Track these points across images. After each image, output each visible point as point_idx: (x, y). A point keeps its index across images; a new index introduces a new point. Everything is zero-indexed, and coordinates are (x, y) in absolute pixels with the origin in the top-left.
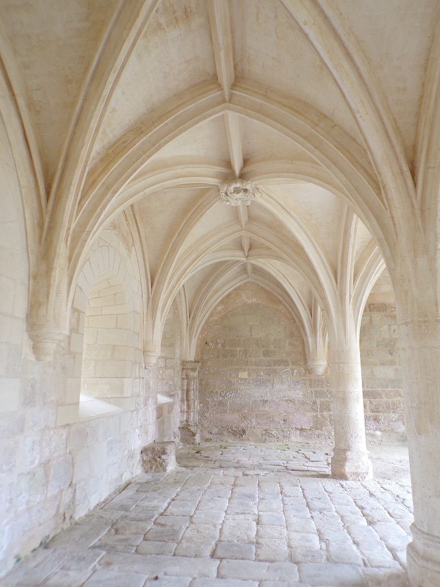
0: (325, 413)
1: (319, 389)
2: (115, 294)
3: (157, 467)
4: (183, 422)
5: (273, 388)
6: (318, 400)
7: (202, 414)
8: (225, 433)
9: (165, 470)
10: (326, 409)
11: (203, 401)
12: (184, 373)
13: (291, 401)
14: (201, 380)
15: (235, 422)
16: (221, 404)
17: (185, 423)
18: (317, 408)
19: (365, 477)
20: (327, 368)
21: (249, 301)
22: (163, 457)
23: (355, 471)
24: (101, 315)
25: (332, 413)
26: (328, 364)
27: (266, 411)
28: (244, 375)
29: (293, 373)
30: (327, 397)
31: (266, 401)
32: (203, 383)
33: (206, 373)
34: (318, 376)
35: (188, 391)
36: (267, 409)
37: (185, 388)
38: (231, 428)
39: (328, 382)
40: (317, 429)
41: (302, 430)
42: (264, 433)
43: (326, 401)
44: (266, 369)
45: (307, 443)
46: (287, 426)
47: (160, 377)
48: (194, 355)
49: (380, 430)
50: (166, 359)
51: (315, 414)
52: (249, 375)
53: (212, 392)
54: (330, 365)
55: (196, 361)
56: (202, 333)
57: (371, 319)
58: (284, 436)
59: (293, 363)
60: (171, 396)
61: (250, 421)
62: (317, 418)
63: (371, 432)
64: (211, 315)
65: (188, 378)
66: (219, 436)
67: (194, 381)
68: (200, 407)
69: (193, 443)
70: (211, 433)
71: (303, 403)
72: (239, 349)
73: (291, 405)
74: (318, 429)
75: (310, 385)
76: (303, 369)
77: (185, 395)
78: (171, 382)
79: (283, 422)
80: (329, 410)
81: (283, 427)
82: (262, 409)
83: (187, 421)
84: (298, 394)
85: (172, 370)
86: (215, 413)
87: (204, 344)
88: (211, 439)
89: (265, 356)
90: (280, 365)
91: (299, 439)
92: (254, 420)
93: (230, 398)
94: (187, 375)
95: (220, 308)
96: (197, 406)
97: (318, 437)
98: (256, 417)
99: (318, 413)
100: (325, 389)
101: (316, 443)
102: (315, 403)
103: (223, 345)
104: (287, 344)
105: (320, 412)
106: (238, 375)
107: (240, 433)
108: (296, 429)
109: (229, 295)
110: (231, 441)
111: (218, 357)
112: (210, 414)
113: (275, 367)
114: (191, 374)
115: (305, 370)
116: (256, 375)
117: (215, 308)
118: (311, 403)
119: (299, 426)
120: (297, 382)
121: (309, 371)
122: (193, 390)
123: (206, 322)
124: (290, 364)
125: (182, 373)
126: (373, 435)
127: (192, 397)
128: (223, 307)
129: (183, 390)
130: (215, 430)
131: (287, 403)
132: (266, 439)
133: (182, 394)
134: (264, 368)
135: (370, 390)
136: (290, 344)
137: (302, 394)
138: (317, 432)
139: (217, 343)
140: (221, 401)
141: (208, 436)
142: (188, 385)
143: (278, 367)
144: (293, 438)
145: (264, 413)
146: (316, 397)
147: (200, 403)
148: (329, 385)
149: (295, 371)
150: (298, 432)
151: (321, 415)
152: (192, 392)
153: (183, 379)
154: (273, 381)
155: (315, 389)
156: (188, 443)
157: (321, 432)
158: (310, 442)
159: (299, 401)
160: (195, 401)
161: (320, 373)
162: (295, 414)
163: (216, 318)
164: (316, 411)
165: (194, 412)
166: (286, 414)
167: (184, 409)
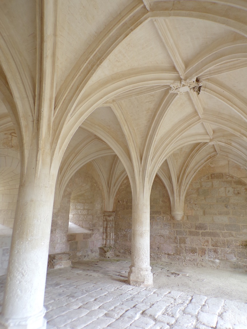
0: (182, 245)
1: (179, 229)
4: (103, 245)
6: (178, 237)
7: (115, 241)
8: (127, 253)
10: (183, 242)
13: (162, 236)
14: (116, 222)
16: (125, 236)
18: (177, 242)
20: (183, 216)
23: (136, 280)
25: (186, 245)
26: (184, 214)
29: (163, 219)
30: (184, 235)
32: (116, 224)
33: (118, 218)
34: (178, 221)
35: (106, 228)
37: (105, 226)
38: (129, 250)
39: (184, 225)
40: (177, 254)
41: (168, 254)
43: (183, 237)
45: (171, 263)
46: (160, 251)
47: (85, 220)
48: (112, 208)
49: (218, 259)
50: (88, 210)
51: (176, 245)
53: (121, 228)
54: (185, 214)
55: (113, 212)
56: (116, 196)
57: (212, 184)
58: (158, 258)
59: (164, 213)
62: (177, 248)
64: (121, 186)
65: (106, 221)
66: (124, 254)
67: (110, 222)
68: (115, 237)
69: (105, 257)
70: (120, 252)
71: (169, 238)
73: (162, 238)
74: (178, 255)
75: (174, 226)
76: (169, 217)
77: (105, 230)
78: (91, 223)
79: (158, 249)
80: (185, 243)
81: (157, 252)
83: (105, 244)
84: (166, 232)
85: (91, 216)
86: (122, 241)
87: (117, 202)
88: (119, 256)
90: (156, 214)
91: (167, 260)
93: (130, 232)
94: (106, 219)
96: (112, 236)
97: (178, 260)
99: (178, 245)
100: (182, 230)
101: (176, 263)
102: (176, 238)
103: (127, 203)
105: (179, 244)
108: (165, 254)
110: (130, 258)
111: (124, 209)
112: (120, 242)
113: (153, 215)
114: (108, 218)
115: (171, 217)
117: (123, 182)
118: (174, 238)
119: (166, 252)
120: (166, 225)
121: (173, 218)
122: (110, 227)
123: (118, 190)
124: (162, 213)
125: (104, 218)
126: (213, 262)
127: (109, 231)
128: (127, 181)
129: (103, 227)
130: (122, 251)
131: (160, 237)
133: (103, 229)
135: (212, 231)
136: (162, 201)
137: (168, 232)
138: (178, 257)
139: (124, 201)
140: (125, 234)
141: (118, 254)
142: (107, 224)
143: (155, 215)
144: (163, 259)
146: (177, 235)
147: (115, 235)
148: (185, 227)
149: (165, 218)
150: (167, 256)
151: (180, 246)
152: (109, 228)
153: (104, 221)
154: (152, 223)
155: (176, 229)
156: (103, 257)
157: (180, 257)
158: (173, 263)
159: (167, 236)
160: (110, 234)
161: (179, 220)
162: (164, 244)
163: (123, 187)
164: (177, 243)
165: (109, 239)
166: (159, 244)
167: (104, 238)
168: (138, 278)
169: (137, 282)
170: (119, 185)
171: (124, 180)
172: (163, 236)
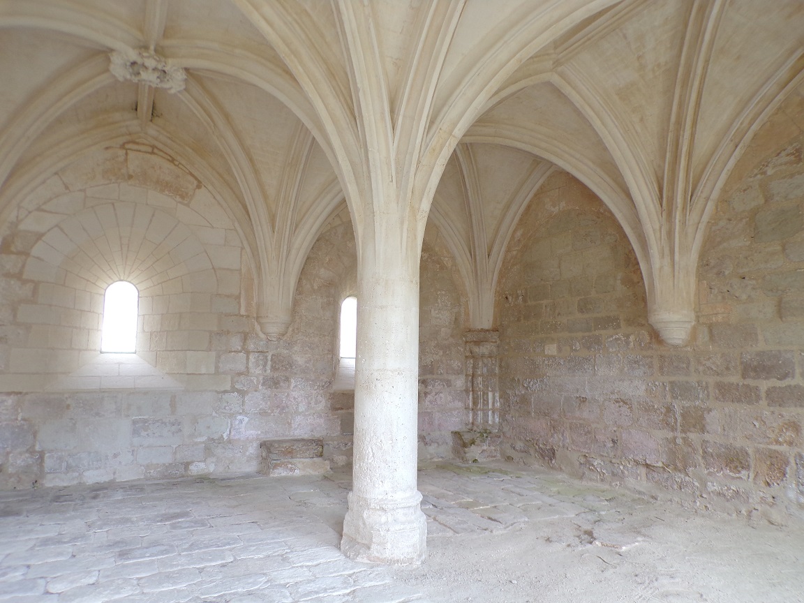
0: (693, 436)
1: (679, 378)
4: (467, 424)
5: (595, 374)
6: (678, 406)
7: (503, 415)
8: (532, 452)
10: (694, 426)
11: (504, 396)
12: (468, 348)
13: (624, 402)
14: (501, 360)
15: (542, 434)
16: (524, 400)
17: (470, 426)
18: (676, 423)
20: (694, 329)
21: (556, 210)
25: (707, 436)
26: (698, 317)
27: (584, 420)
28: (551, 349)
29: (628, 343)
30: (697, 398)
31: (584, 400)
33: (507, 347)
34: (676, 347)
35: (474, 377)
36: (585, 415)
37: (470, 371)
38: (537, 444)
39: (699, 362)
40: (676, 469)
41: (647, 466)
42: (582, 460)
43: (695, 407)
44: (584, 337)
45: (653, 497)
46: (619, 453)
48: (491, 319)
51: (670, 435)
52: (560, 350)
53: (514, 379)
54: (701, 320)
55: (495, 330)
56: (499, 282)
58: (614, 474)
59: (630, 322)
61: (563, 435)
62: (675, 444)
64: (509, 250)
65: (473, 357)
66: (523, 454)
67: (483, 361)
68: (501, 404)
69: (463, 458)
70: (514, 448)
71: (648, 409)
72: (544, 302)
73: (625, 409)
74: (680, 471)
75: (661, 368)
76: (646, 333)
77: (469, 384)
79: (612, 445)
80: (703, 430)
81: (612, 454)
82: (577, 414)
83: (473, 423)
84: (636, 388)
86: (517, 415)
87: (503, 298)
88: (513, 459)
89: (581, 310)
90: (605, 328)
91: (644, 485)
92: (567, 434)
93: (535, 390)
94: (471, 352)
95: (519, 233)
96: (491, 401)
97: (681, 489)
98: (571, 429)
99: (679, 434)
100: (693, 379)
101: (671, 501)
102: (669, 410)
103: (525, 300)
104: (619, 282)
105: (683, 431)
106: (544, 350)
107: (549, 455)
108: (637, 463)
109: (529, 207)
110: (539, 466)
111: (519, 320)
112: (512, 417)
113: (597, 333)
114: (476, 349)
115: (651, 336)
116: (568, 348)
117: (513, 236)
118: (663, 410)
119: (640, 458)
120: (635, 362)
121: (656, 336)
122: (482, 375)
124: (622, 324)
125: (465, 349)
127: (481, 386)
128: (522, 230)
129: (467, 375)
130: (519, 445)
131: (617, 404)
132: (584, 474)
133: (466, 382)
134: (580, 334)
136: (623, 282)
137: (644, 387)
138: (679, 477)
139: (518, 297)
140: (523, 396)
141: (510, 452)
142: (474, 368)
143: (603, 332)
144: (631, 482)
145: (581, 422)
146: (672, 397)
147: (500, 397)
148: (701, 368)
149: (632, 338)
150: (643, 471)
151: (684, 439)
152: (480, 379)
153: (466, 357)
154: (595, 360)
155: (673, 379)
156: (459, 457)
157: (687, 478)
158: (660, 495)
159: (639, 403)
160: (485, 394)
161: (679, 342)
162: (633, 431)
163: (515, 253)
164: (673, 429)
165: (483, 410)
166: (615, 429)
167: (469, 405)
170: (504, 249)
171: (515, 231)
172: (626, 403)
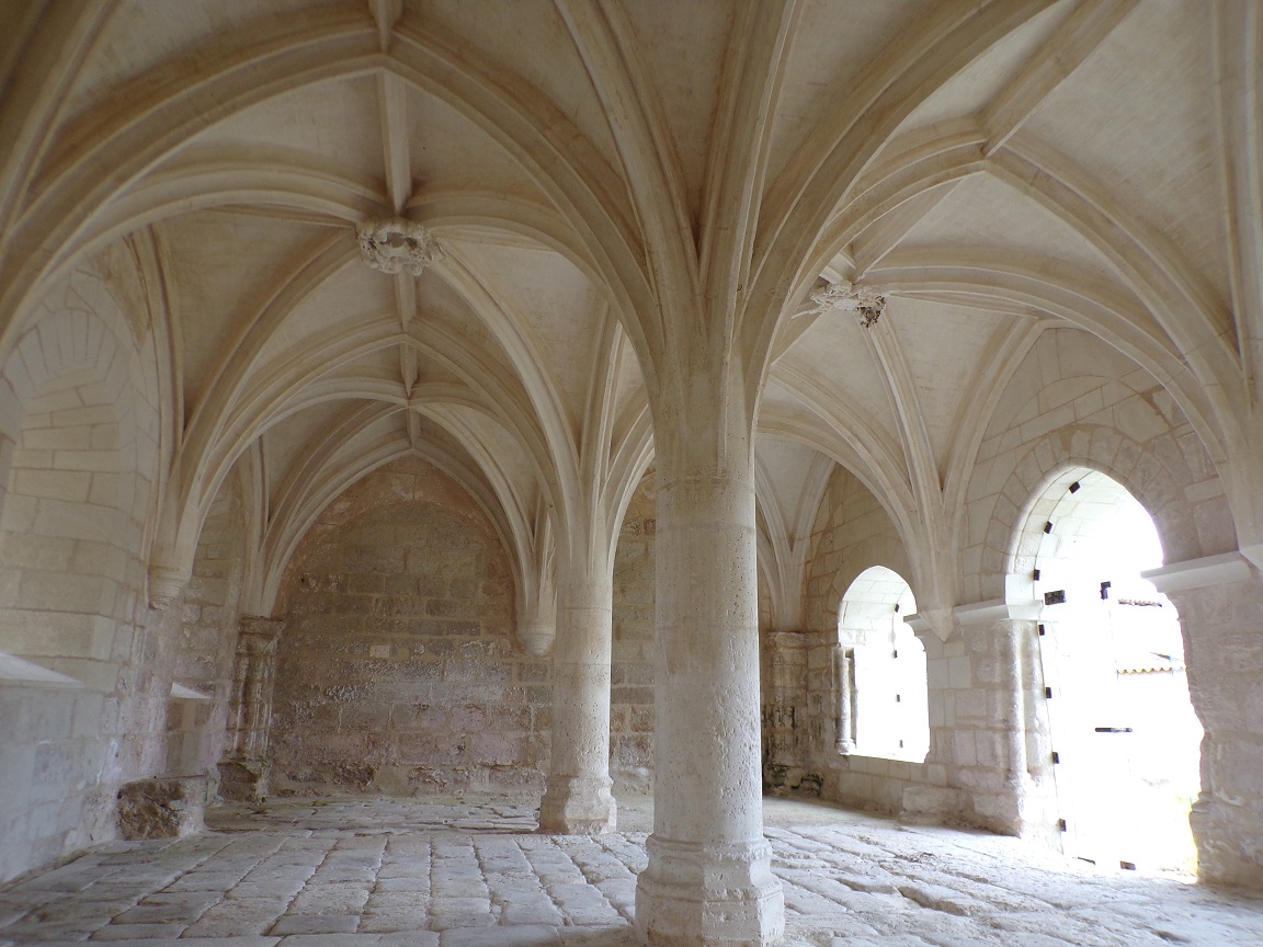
0: (545, 733)
1: (535, 684)
2: (94, 426)
3: (155, 828)
4: (229, 752)
5: (442, 679)
6: (533, 708)
7: (277, 736)
8: (328, 778)
9: (174, 833)
10: (546, 725)
11: (283, 708)
12: (244, 643)
13: (477, 708)
14: (283, 661)
15: (353, 752)
16: (325, 713)
17: (234, 754)
18: (530, 723)
19: (600, 829)
21: (408, 497)
22: (174, 805)
23: (583, 818)
24: (52, 469)
27: (423, 729)
28: (381, 651)
29: (486, 651)
30: (551, 700)
31: (423, 708)
32: (286, 666)
33: (297, 644)
34: (536, 656)
35: (248, 683)
36: (425, 724)
37: (243, 676)
38: (341, 766)
40: (526, 764)
41: (495, 767)
42: (414, 774)
43: (548, 708)
44: (431, 641)
45: (502, 795)
46: (465, 759)
47: (184, 645)
48: (272, 604)
49: (647, 765)
50: (202, 605)
51: (524, 734)
52: (394, 651)
53: (306, 686)
55: (275, 619)
56: (294, 557)
57: (646, 549)
58: (456, 781)
59: (490, 630)
60: (205, 688)
61: (387, 750)
62: (528, 742)
63: (630, 769)
64: (321, 520)
65: (251, 655)
66: (311, 784)
67: (265, 661)
68: (275, 720)
69: (249, 798)
70: (294, 778)
71: (502, 712)
72: (375, 596)
73: (477, 715)
74: (528, 765)
75: (520, 675)
76: (508, 642)
77: (240, 693)
78: (209, 658)
79: (457, 752)
81: (456, 762)
82: (414, 724)
83: (239, 749)
84: (492, 693)
85: (214, 632)
86: (307, 733)
87: (297, 582)
88: (293, 792)
89: (431, 612)
90: (461, 634)
91: (487, 787)
92: (394, 748)
93: (347, 700)
94: (249, 648)
95: (342, 506)
96: (267, 716)
97: (527, 782)
98: (401, 741)
99: (531, 733)
101: (521, 794)
102: (525, 711)
103: (342, 587)
104: (480, 590)
105: (535, 730)
106: (368, 652)
107: (360, 778)
108: (484, 765)
109: (364, 480)
110: (339, 795)
111: (326, 611)
112: (297, 737)
113: (450, 637)
114: (258, 645)
115: (512, 645)
116: (408, 651)
117: (331, 506)
118: (519, 713)
119: (490, 761)
120: (493, 669)
121: (520, 646)
122: (262, 681)
123: (307, 536)
124: (483, 631)
125: (239, 643)
126: (632, 776)
127: (258, 696)
128: (348, 504)
129: (236, 681)
130: (305, 772)
131: (469, 710)
132: (417, 789)
133: (235, 690)
134: (427, 637)
135: (634, 686)
136: (486, 590)
137: (501, 692)
138: (525, 771)
139: (328, 582)
140: (324, 707)
141: (287, 784)
142: (251, 669)
143: (457, 637)
144: (475, 786)
145: (418, 732)
146: (529, 700)
147: (276, 711)
149: (492, 645)
150: (487, 772)
151: (536, 737)
152: (259, 685)
153: (238, 655)
154: (444, 665)
155: (529, 684)
156: (239, 799)
157: (534, 771)
158: (509, 792)
159: (494, 707)
160: (262, 706)
161: (541, 651)
162: (484, 736)
163: (330, 527)
164: (527, 729)
165: (258, 730)
166: (464, 735)
167: (236, 723)
168: (589, 809)
169: (587, 823)
170: (313, 518)
171: (335, 501)
172: (479, 709)
